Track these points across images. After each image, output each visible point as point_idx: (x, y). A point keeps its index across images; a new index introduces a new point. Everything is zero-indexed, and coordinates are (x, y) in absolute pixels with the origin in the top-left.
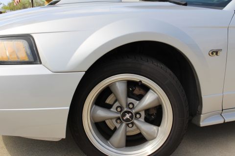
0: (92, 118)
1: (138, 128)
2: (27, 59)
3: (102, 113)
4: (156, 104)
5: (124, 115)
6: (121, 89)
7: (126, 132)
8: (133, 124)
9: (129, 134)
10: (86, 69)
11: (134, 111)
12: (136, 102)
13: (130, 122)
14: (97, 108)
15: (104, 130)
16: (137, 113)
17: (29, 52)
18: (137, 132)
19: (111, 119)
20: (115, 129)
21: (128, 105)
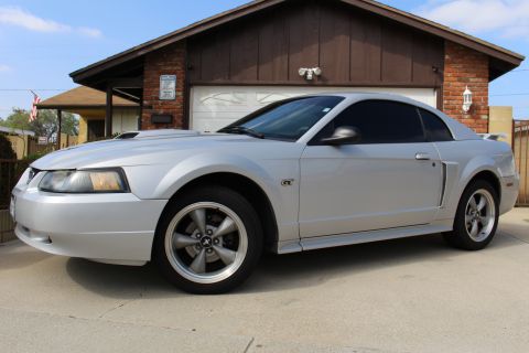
0: (174, 244)
1: (217, 253)
2: (118, 189)
3: (182, 240)
4: (233, 230)
5: (203, 241)
6: (200, 216)
7: (206, 258)
8: (212, 249)
9: (209, 261)
10: (169, 197)
11: (212, 237)
12: (214, 229)
13: (209, 248)
14: (179, 235)
15: (185, 258)
16: (216, 238)
17: (120, 182)
18: (217, 259)
19: (191, 245)
20: (196, 256)
21: (207, 232)
